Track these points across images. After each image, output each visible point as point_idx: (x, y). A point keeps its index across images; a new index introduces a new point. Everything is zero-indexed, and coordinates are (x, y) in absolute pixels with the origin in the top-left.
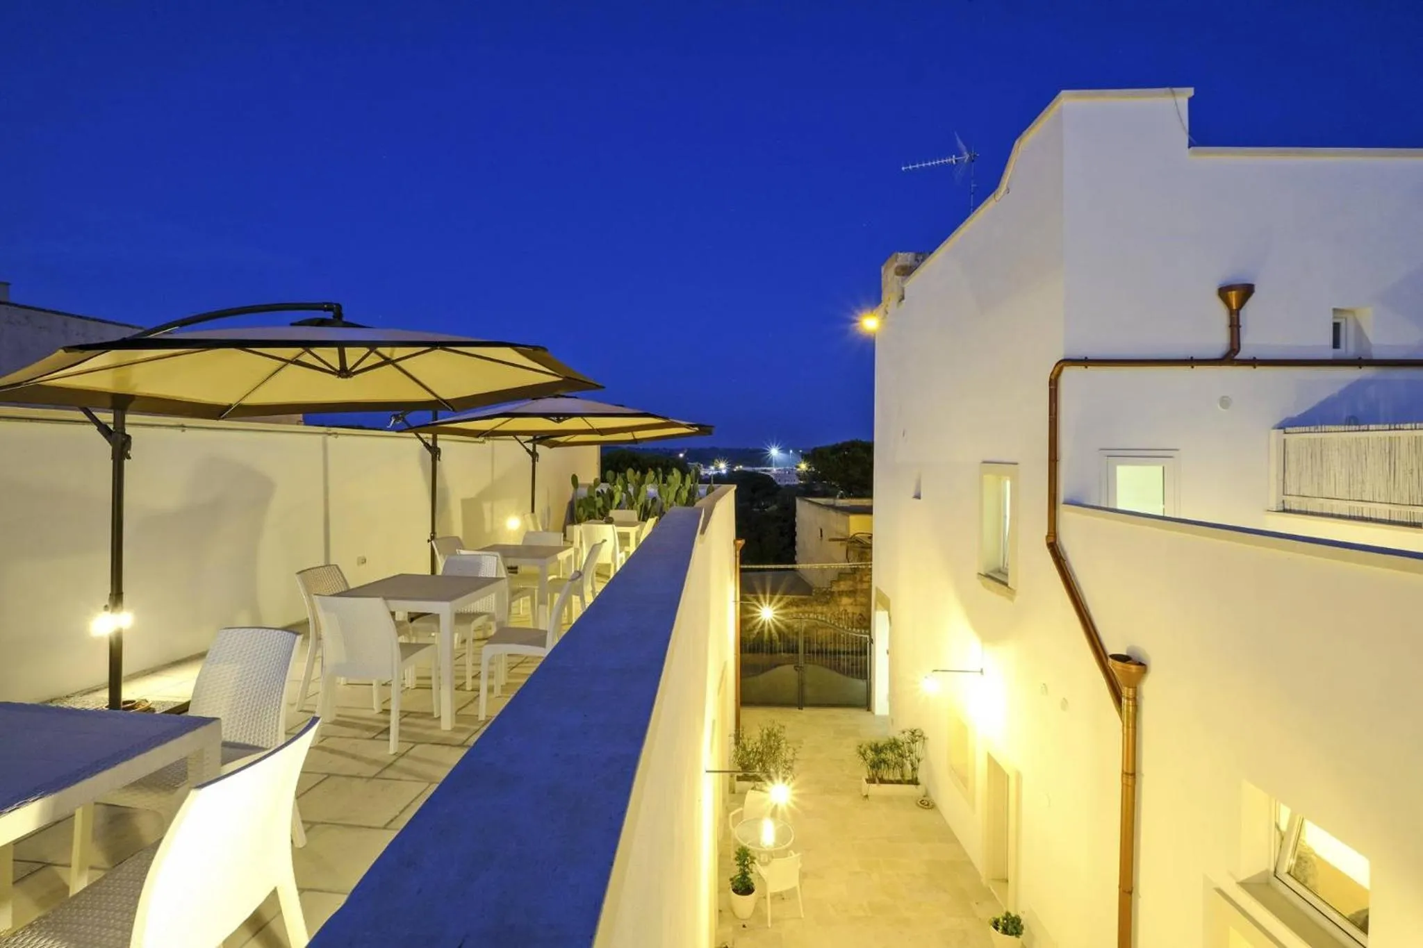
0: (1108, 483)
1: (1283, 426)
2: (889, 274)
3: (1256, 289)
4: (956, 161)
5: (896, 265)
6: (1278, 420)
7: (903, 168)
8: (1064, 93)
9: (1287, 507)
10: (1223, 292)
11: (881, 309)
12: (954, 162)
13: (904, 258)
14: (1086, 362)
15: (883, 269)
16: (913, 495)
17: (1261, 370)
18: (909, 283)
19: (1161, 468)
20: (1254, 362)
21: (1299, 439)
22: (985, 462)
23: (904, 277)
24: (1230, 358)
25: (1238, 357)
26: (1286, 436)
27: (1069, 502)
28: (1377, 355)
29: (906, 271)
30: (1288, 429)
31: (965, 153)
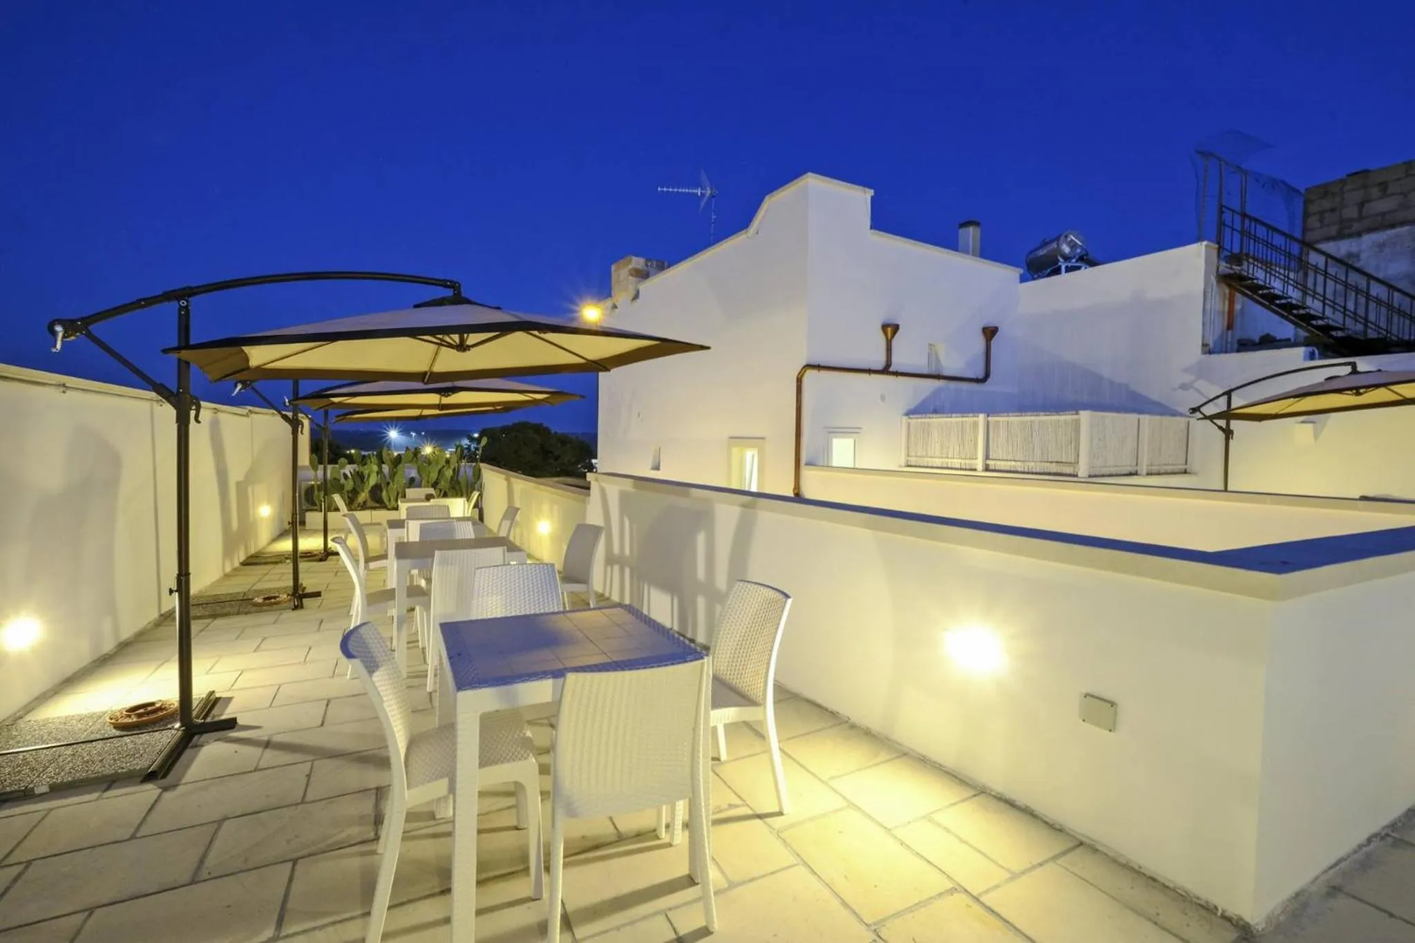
0: (827, 450)
1: (909, 413)
2: (621, 273)
3: (900, 327)
4: (701, 193)
5: (630, 267)
6: (904, 411)
7: (659, 189)
8: (810, 174)
9: (909, 464)
10: (885, 327)
11: (609, 303)
12: (699, 194)
13: (637, 262)
14: (819, 367)
15: (613, 268)
16: (650, 467)
17: (901, 379)
18: (645, 285)
19: (853, 440)
20: (896, 374)
21: (917, 421)
22: (732, 438)
23: (640, 279)
24: (886, 370)
25: (891, 369)
26: (910, 420)
27: (808, 464)
28: (946, 373)
29: (643, 275)
30: (911, 416)
31: (708, 189)
